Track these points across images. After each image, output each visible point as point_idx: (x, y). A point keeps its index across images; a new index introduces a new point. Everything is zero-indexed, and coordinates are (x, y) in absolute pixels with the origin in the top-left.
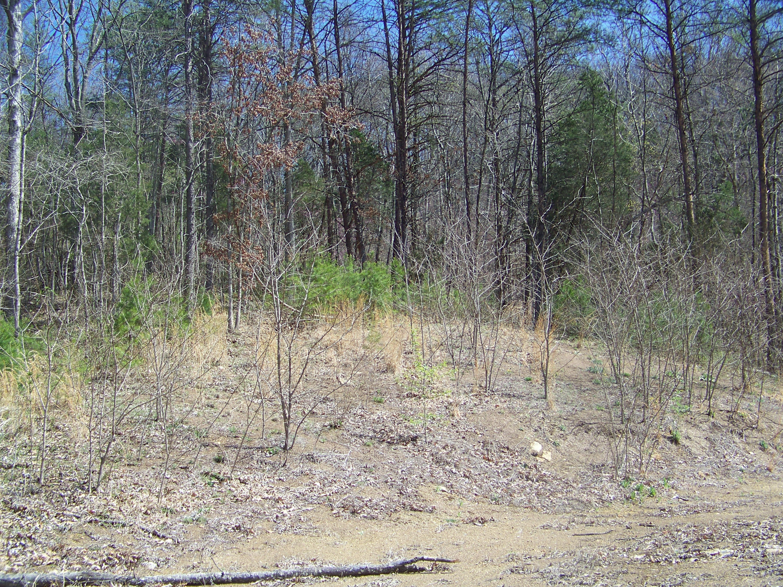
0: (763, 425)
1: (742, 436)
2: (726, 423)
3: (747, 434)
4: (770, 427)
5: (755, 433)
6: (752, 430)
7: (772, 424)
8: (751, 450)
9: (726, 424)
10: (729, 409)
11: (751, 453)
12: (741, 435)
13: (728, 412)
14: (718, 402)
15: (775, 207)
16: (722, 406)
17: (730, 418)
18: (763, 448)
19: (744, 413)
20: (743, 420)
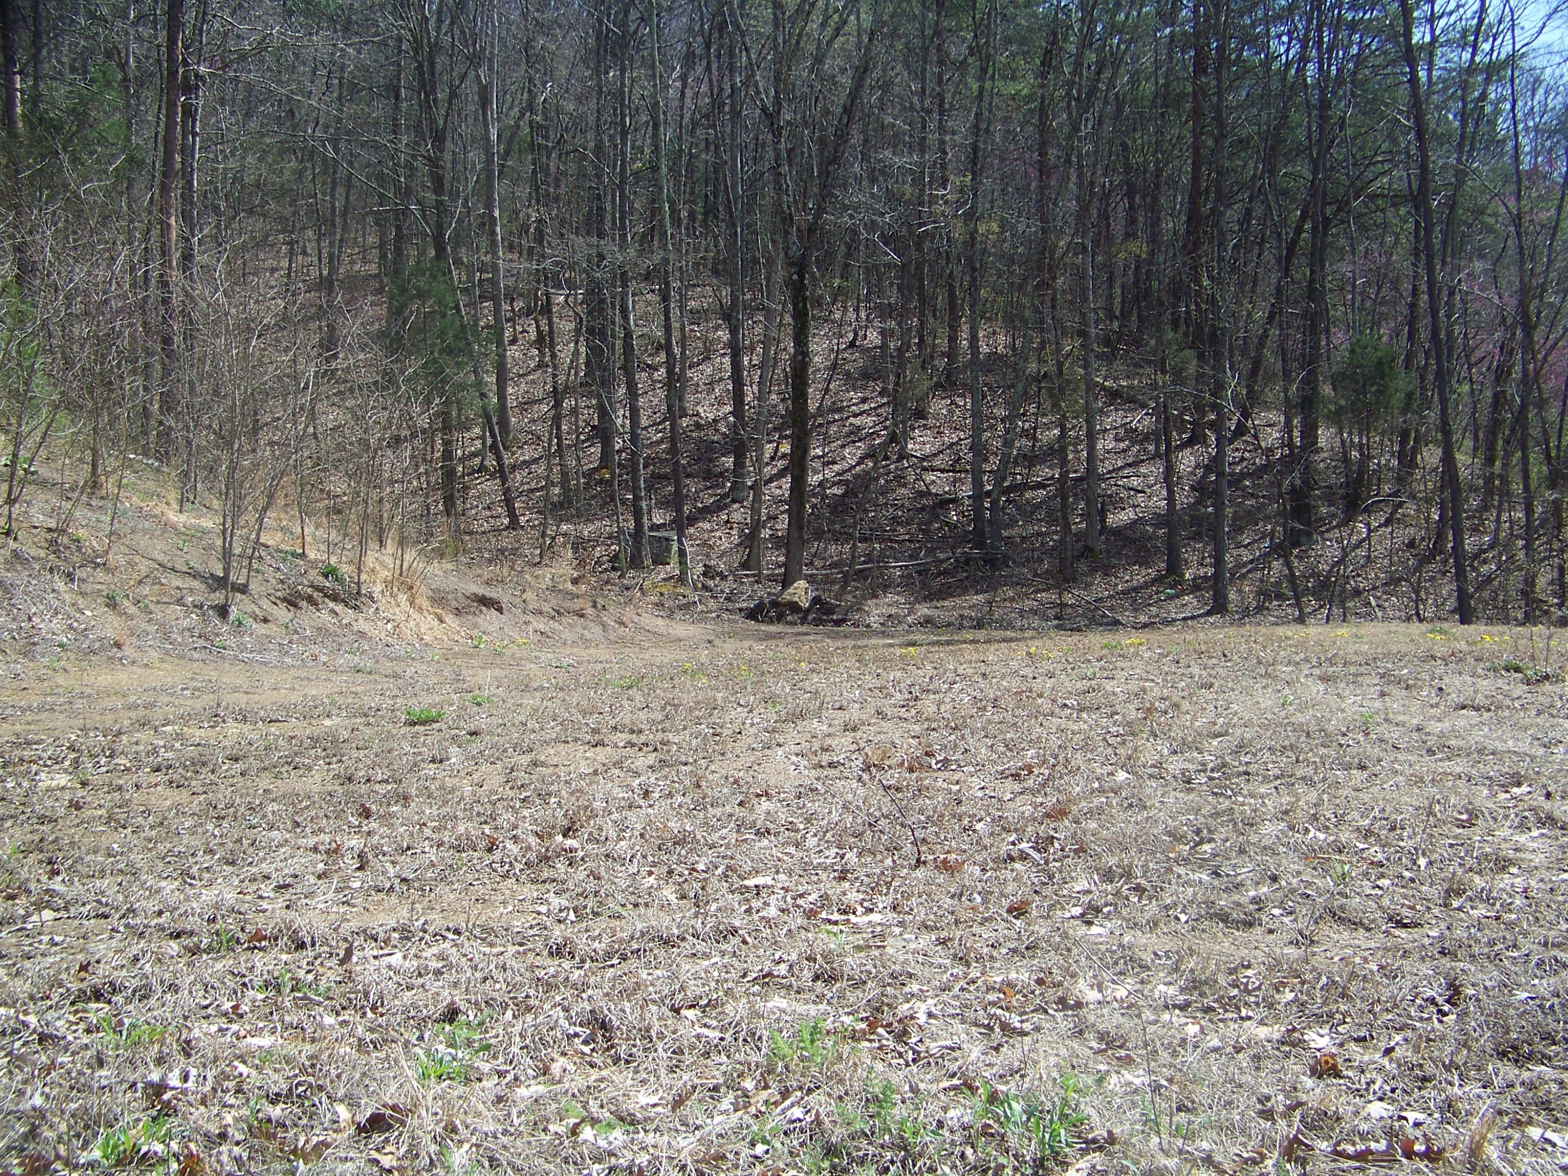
0: (117, 558)
1: (72, 580)
2: (42, 553)
3: (84, 575)
4: (132, 564)
5: (100, 574)
6: (95, 569)
7: (137, 559)
8: (87, 608)
9: (43, 555)
10: (53, 525)
11: (88, 613)
12: (70, 577)
13: (50, 530)
14: (32, 511)
15: (195, 134)
16: (39, 518)
17: (53, 543)
18: (112, 603)
19: (82, 533)
20: (79, 549)
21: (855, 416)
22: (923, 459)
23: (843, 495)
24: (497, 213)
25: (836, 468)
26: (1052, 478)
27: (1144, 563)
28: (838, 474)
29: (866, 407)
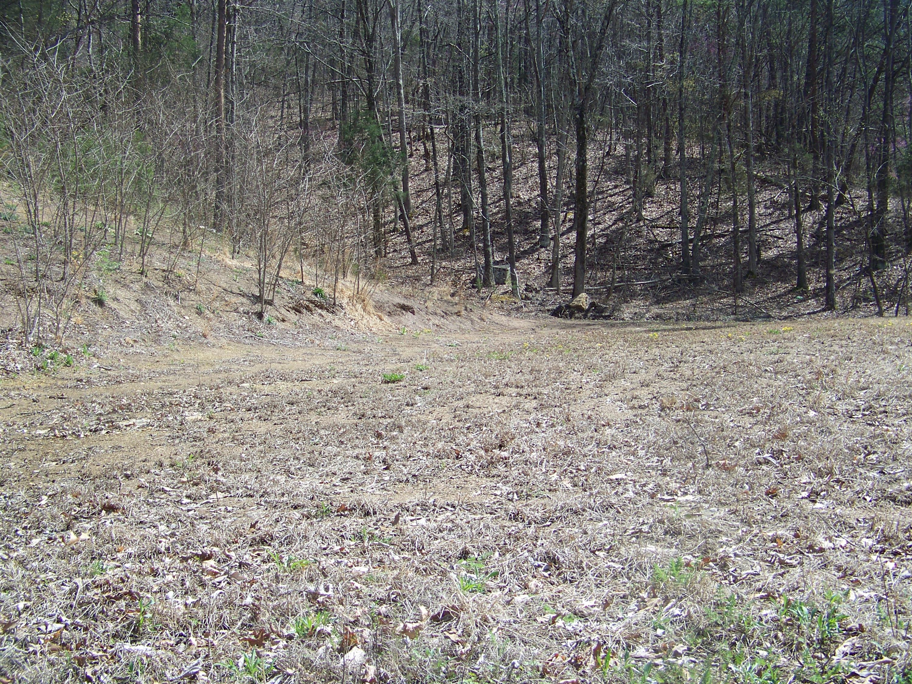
0: (201, 287)
1: (177, 299)
2: (161, 284)
3: (183, 296)
4: (209, 289)
5: (192, 296)
6: (189, 292)
7: (212, 286)
8: (186, 315)
9: (161, 285)
10: (165, 268)
11: (187, 318)
12: (176, 297)
13: (164, 271)
14: (154, 260)
15: (234, 43)
16: (158, 264)
17: (166, 278)
18: (199, 312)
19: (182, 272)
20: (180, 281)
21: (611, 196)
22: (652, 220)
23: (605, 243)
24: (401, 82)
25: (601, 226)
26: (728, 231)
27: (784, 281)
28: (602, 230)
29: (617, 190)
